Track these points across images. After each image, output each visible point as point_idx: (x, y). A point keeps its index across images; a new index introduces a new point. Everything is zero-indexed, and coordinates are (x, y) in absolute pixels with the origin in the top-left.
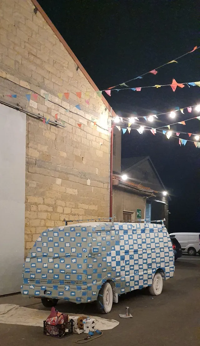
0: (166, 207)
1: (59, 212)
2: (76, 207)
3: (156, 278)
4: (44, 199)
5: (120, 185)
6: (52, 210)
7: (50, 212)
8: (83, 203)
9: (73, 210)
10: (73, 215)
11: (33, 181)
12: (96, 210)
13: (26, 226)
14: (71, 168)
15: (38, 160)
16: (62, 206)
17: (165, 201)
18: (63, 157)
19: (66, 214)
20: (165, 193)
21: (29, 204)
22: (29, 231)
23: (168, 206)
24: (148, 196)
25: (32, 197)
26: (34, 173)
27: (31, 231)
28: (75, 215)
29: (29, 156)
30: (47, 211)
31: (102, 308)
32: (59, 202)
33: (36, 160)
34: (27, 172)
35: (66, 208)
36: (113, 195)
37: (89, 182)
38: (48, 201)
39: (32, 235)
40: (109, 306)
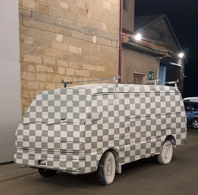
0: (182, 71)
1: (61, 73)
2: (81, 68)
3: (165, 146)
4: (42, 58)
5: (131, 43)
6: (53, 72)
7: (51, 73)
8: (89, 64)
9: (77, 71)
10: (76, 77)
11: (29, 36)
12: (103, 72)
13: (23, 88)
14: (74, 22)
15: (35, 12)
16: (64, 67)
17: (181, 63)
18: (64, 8)
19: (69, 76)
20: (181, 55)
21: (26, 64)
22: (26, 94)
23: (184, 69)
24: (162, 56)
25: (28, 55)
26: (30, 27)
27: (29, 95)
28: (79, 77)
29: (23, 7)
30: (46, 73)
31: (102, 180)
32: (61, 62)
33: (32, 11)
34: (22, 26)
35: (68, 69)
36: (122, 55)
37: (94, 39)
38: (47, 60)
39: (30, 99)
40: (111, 176)
